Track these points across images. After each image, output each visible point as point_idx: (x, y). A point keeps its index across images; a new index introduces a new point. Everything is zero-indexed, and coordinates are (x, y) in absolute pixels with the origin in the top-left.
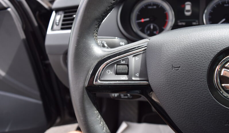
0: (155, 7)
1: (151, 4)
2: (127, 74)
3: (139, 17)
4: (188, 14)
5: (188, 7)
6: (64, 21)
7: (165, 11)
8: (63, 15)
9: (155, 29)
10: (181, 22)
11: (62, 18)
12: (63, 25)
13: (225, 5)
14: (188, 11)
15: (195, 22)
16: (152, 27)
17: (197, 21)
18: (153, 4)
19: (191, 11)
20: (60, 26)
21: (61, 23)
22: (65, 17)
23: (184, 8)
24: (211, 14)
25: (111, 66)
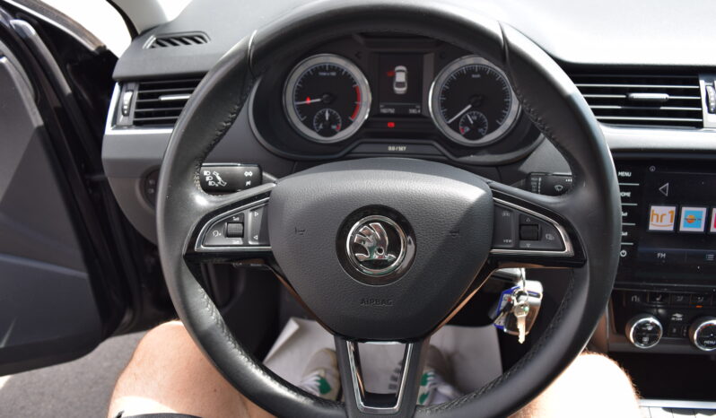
0: (334, 74)
1: (325, 66)
2: (242, 236)
3: (300, 95)
4: (400, 90)
5: (401, 77)
6: (139, 105)
7: (355, 83)
8: (136, 93)
9: (333, 120)
10: (386, 107)
11: (135, 100)
12: (137, 115)
13: (474, 76)
14: (400, 85)
15: (414, 108)
16: (327, 115)
17: (418, 107)
18: (329, 66)
19: (406, 85)
20: (132, 118)
21: (133, 110)
22: (140, 96)
23: (393, 77)
24: (445, 93)
25: (219, 225)
